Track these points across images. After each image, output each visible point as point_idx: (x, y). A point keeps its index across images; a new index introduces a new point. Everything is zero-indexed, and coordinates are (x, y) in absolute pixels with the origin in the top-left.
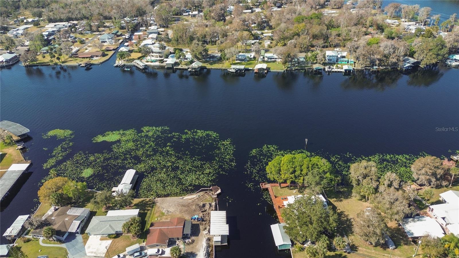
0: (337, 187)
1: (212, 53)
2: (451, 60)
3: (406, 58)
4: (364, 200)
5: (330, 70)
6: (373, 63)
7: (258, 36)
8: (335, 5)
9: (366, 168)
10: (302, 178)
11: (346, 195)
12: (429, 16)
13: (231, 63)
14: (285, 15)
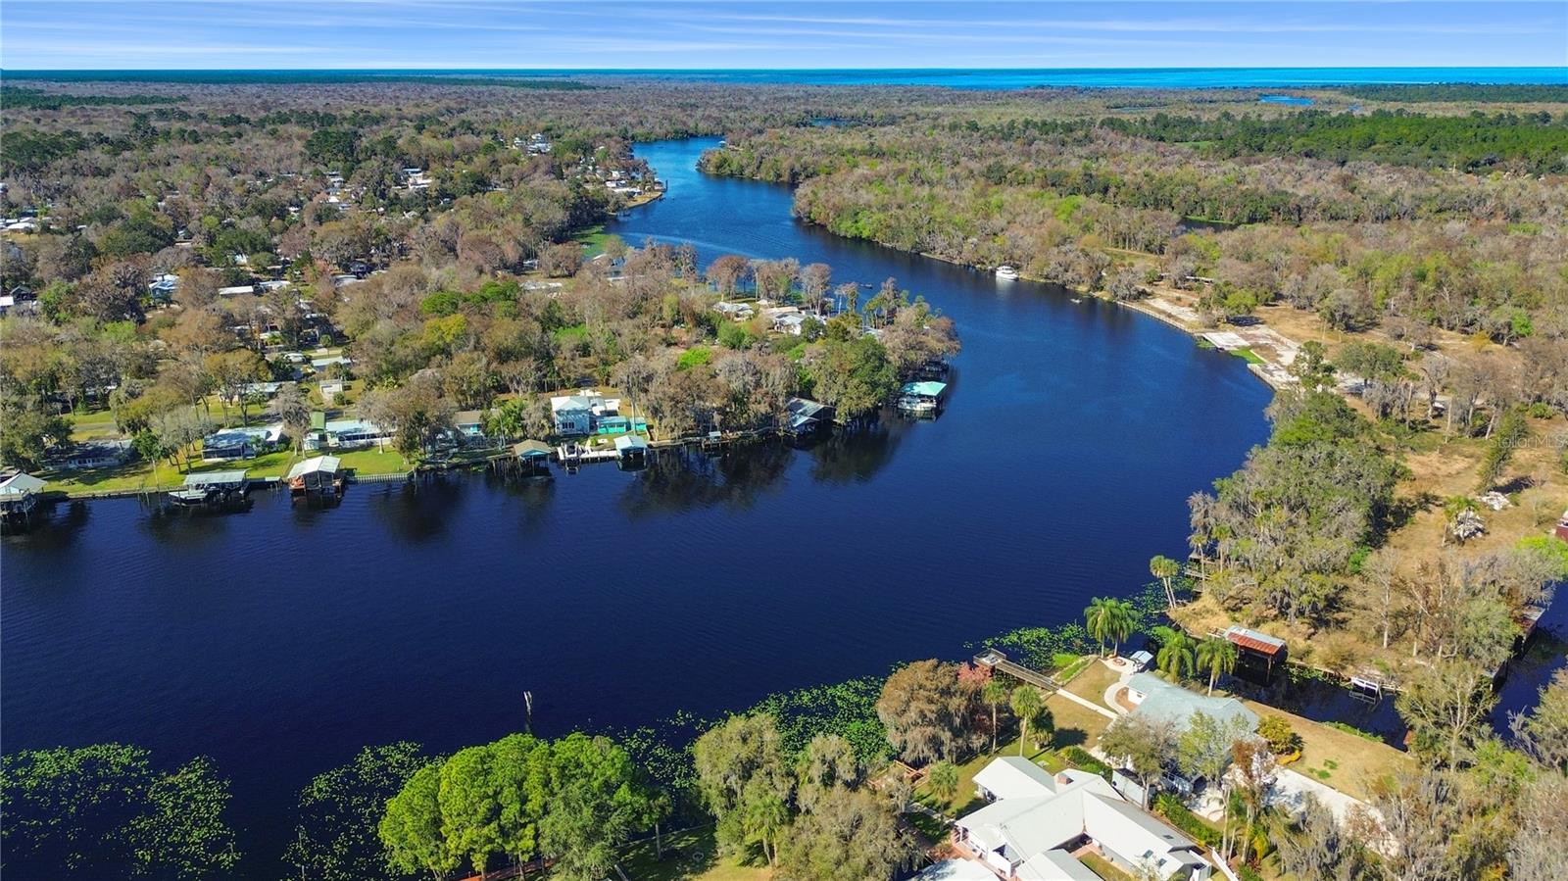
0: (662, 840)
1: (91, 438)
2: (909, 399)
3: (792, 401)
4: (759, 859)
5: (575, 455)
6: (703, 422)
7: (293, 370)
8: (557, 267)
9: (744, 740)
10: (529, 831)
11: (697, 859)
12: (829, 285)
13: (184, 468)
14: (386, 292)
